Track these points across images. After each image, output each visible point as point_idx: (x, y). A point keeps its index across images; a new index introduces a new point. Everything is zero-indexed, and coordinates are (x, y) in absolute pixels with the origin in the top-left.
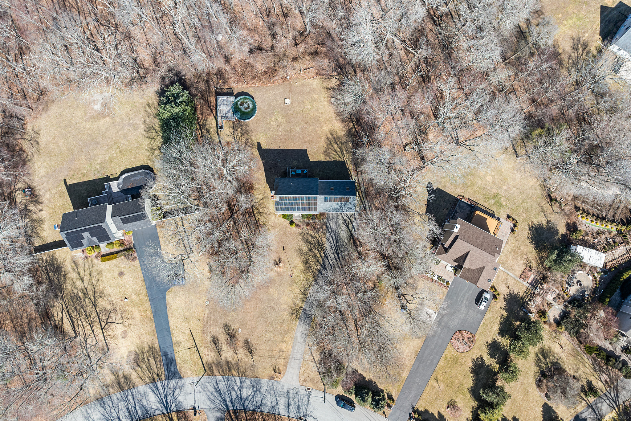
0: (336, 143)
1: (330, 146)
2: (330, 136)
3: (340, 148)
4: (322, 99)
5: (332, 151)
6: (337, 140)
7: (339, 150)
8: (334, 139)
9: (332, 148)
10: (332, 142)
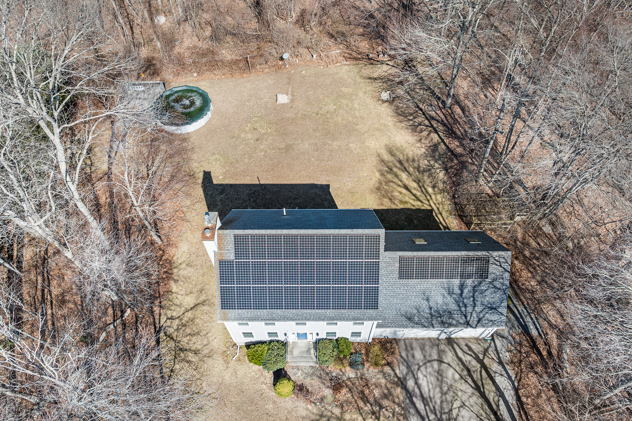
0: (405, 170)
1: (389, 176)
2: (387, 157)
3: (418, 181)
4: (361, 94)
5: (395, 186)
6: (406, 165)
7: (415, 185)
8: (400, 162)
9: (396, 180)
10: (395, 170)
